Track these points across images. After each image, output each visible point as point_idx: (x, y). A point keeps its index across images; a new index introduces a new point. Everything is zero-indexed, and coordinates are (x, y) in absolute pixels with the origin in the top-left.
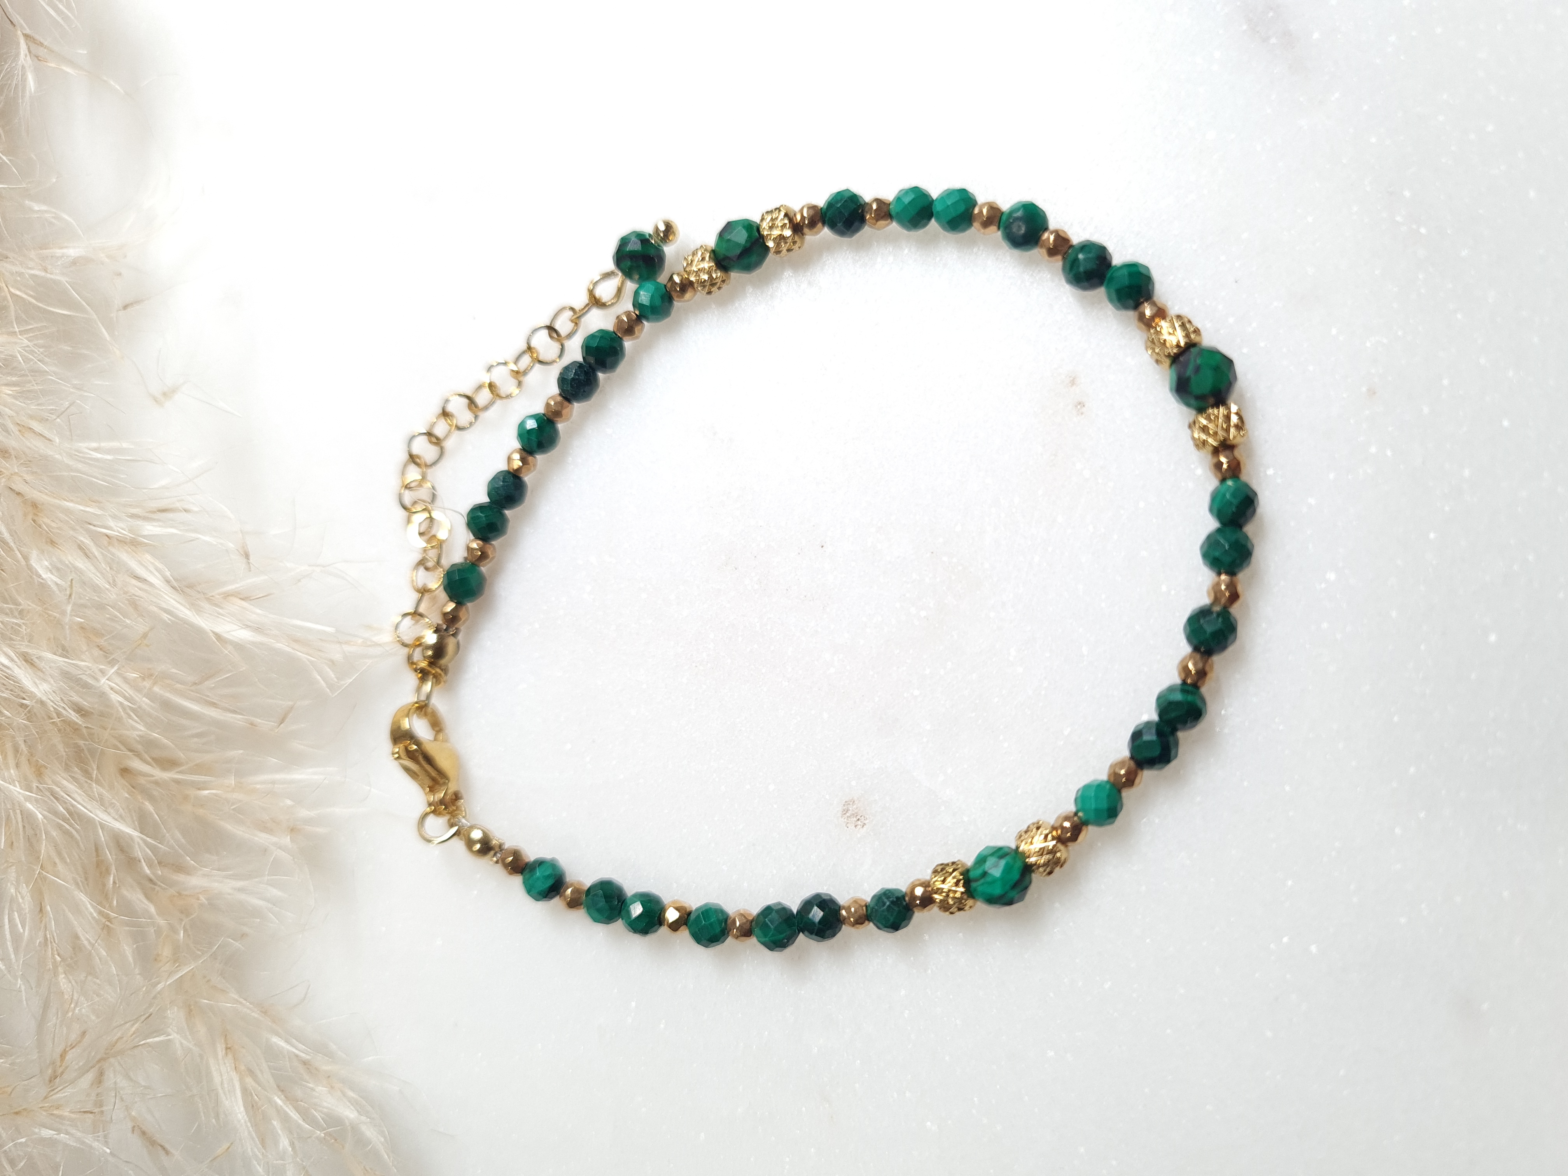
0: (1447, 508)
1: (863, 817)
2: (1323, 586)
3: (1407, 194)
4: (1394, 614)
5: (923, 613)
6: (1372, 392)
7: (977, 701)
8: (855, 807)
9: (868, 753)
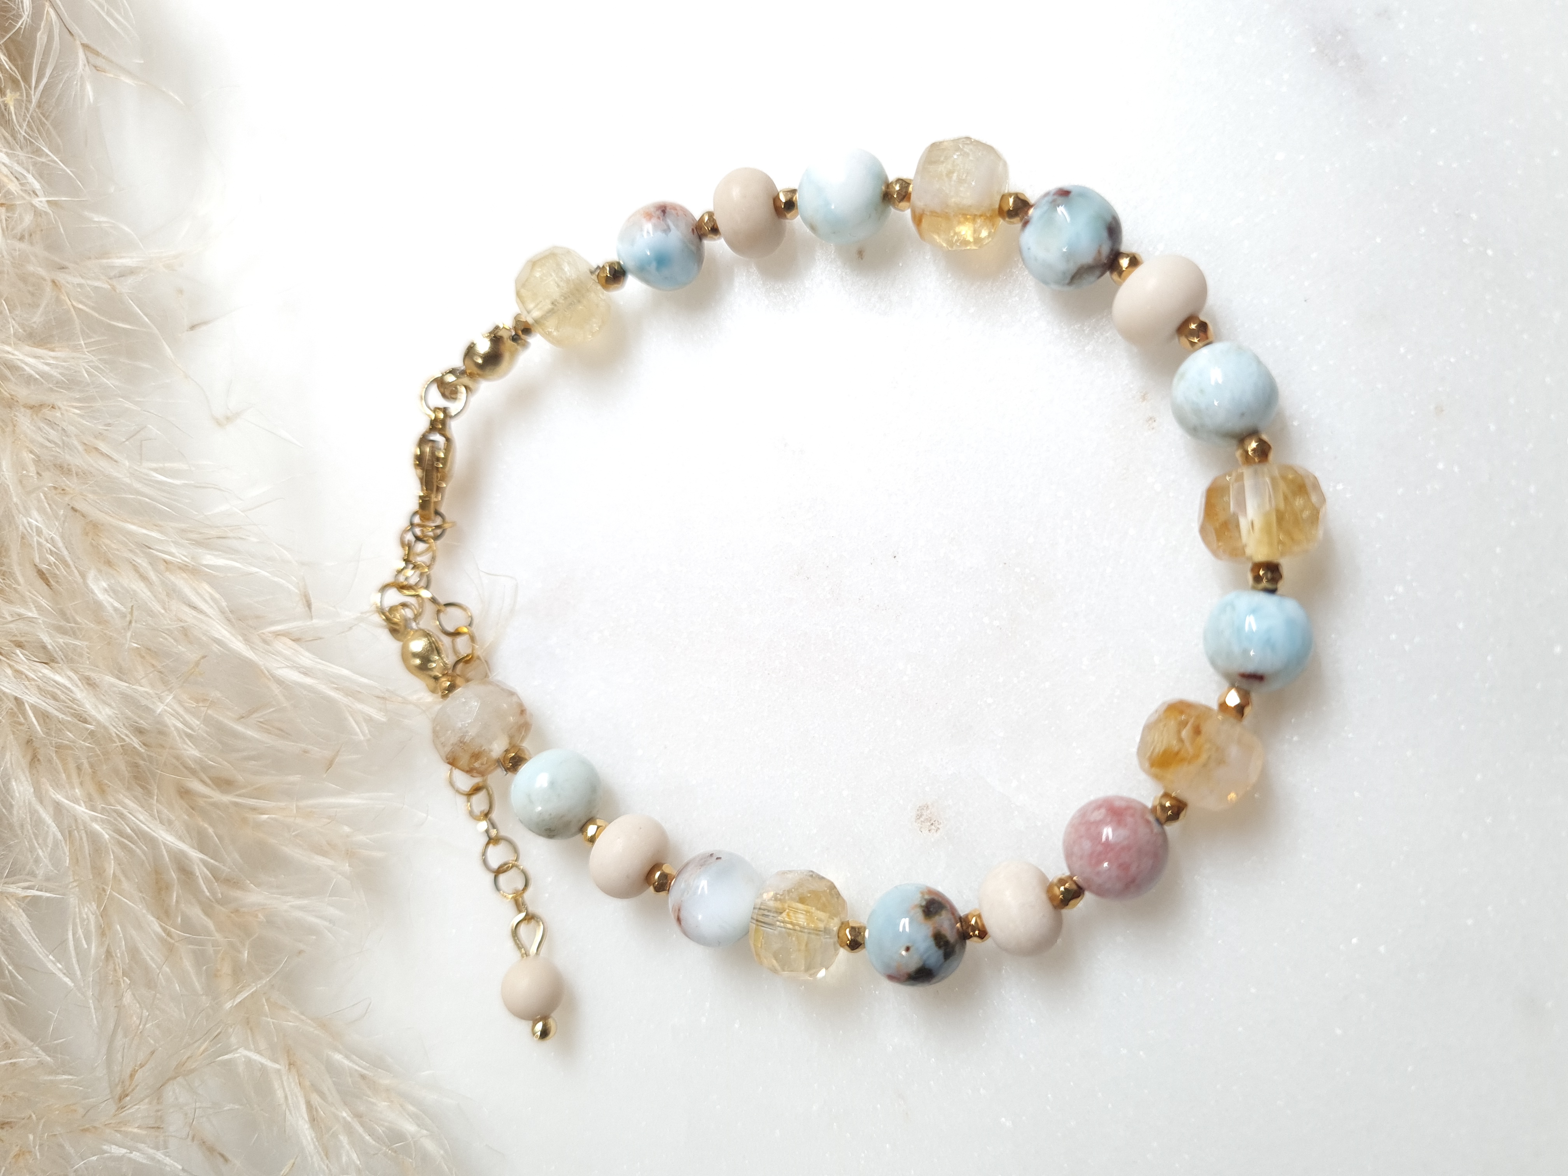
0: (1513, 524)
1: (936, 821)
2: (1392, 598)
3: (1474, 216)
4: (1461, 626)
5: (996, 623)
6: (1439, 410)
7: (1050, 709)
8: (929, 812)
9: (942, 759)
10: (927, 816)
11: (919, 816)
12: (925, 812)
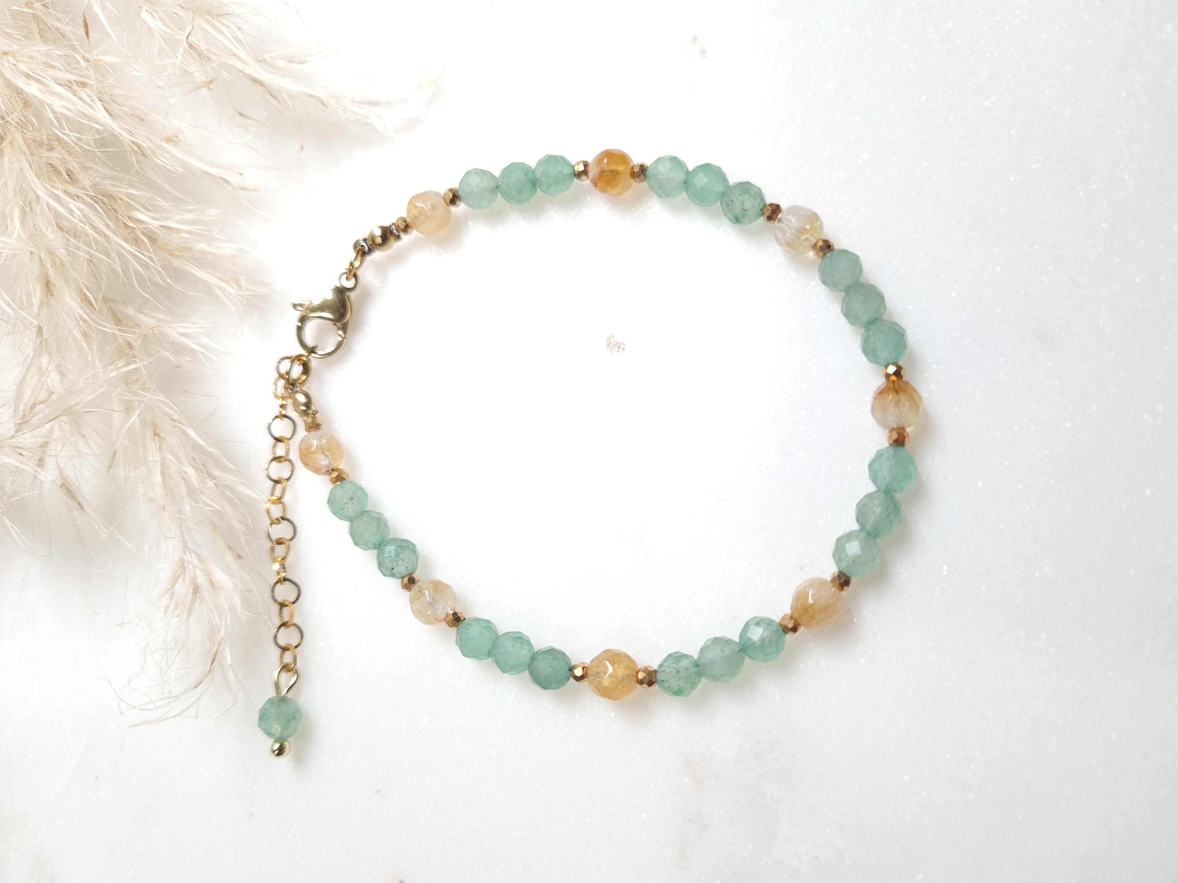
1: (621, 344)
8: (615, 339)
10: (614, 342)
11: (609, 344)
12: (612, 340)
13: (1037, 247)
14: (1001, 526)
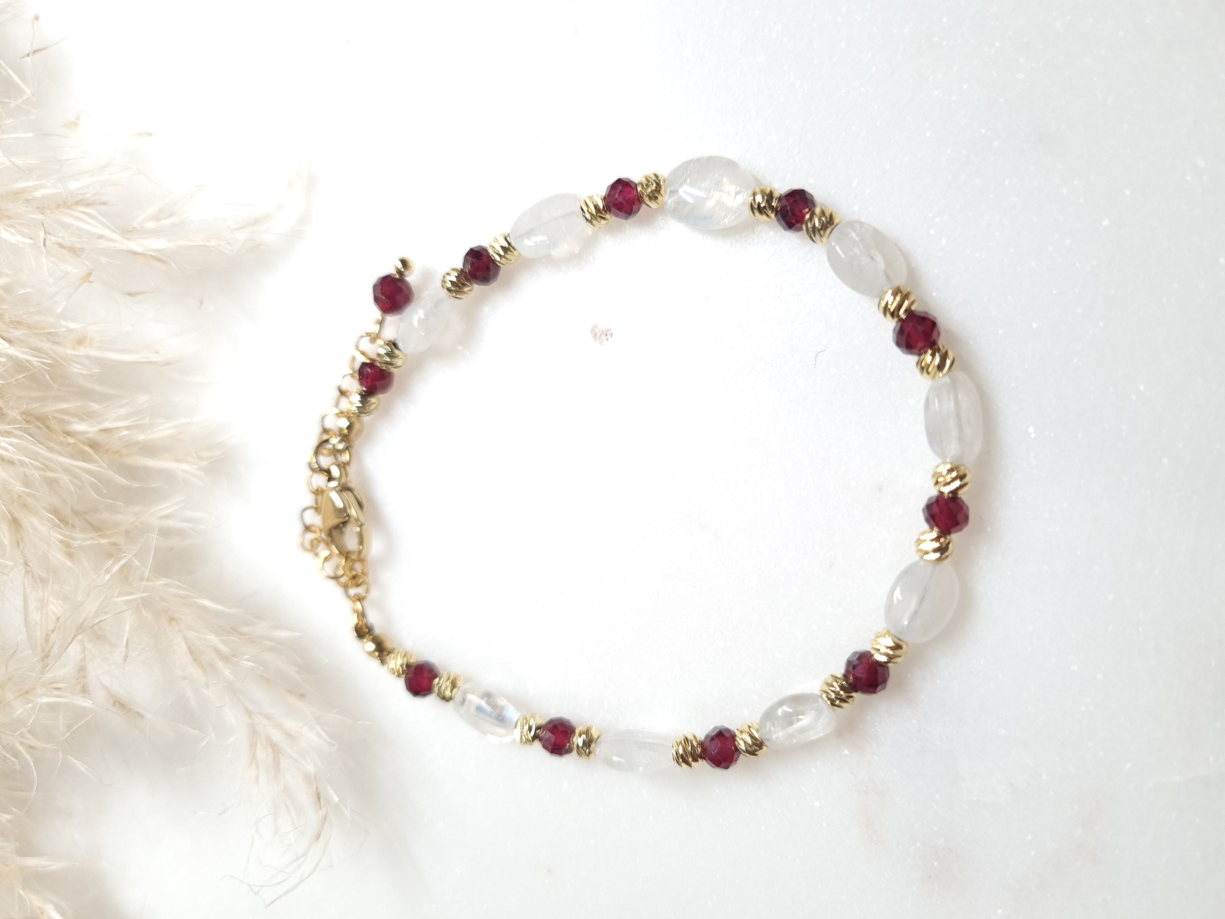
10: (599, 332)
11: (595, 336)
12: (597, 331)
13: (998, 44)
14: (1075, 361)
